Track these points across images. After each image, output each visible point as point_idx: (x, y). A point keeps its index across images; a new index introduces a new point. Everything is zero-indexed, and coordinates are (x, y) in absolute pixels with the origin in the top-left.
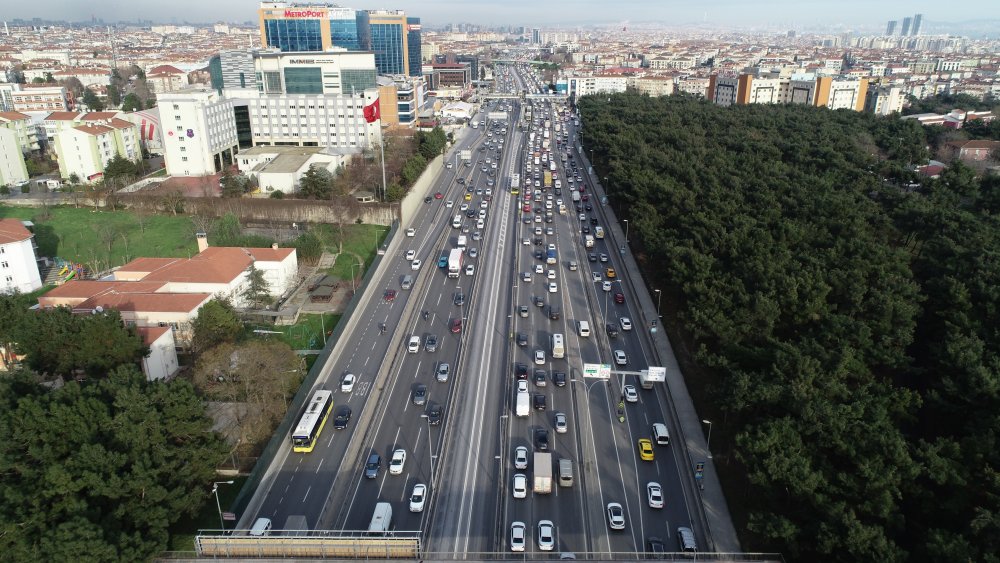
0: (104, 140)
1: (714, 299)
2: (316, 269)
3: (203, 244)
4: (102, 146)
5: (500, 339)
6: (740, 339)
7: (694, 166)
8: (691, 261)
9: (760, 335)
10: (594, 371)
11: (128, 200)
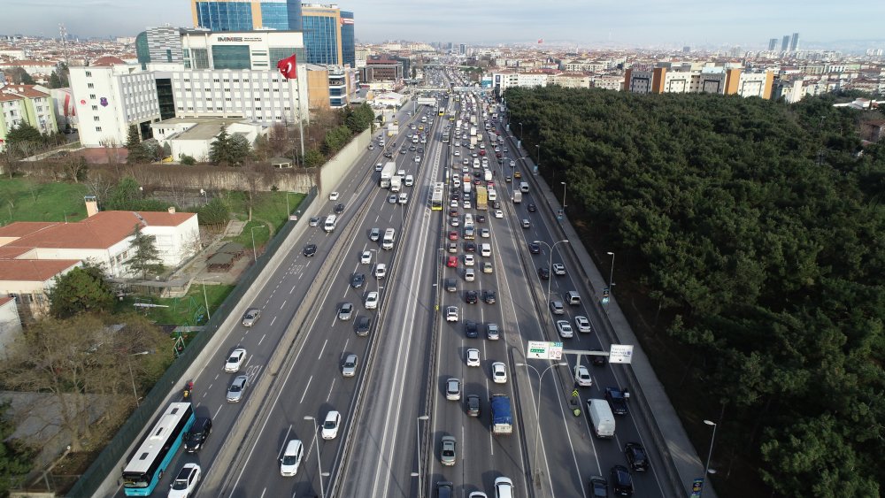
0: (12, 108)
1: (684, 261)
2: (220, 237)
3: (92, 208)
4: (8, 114)
5: (424, 314)
6: (719, 309)
7: (629, 134)
8: (645, 220)
9: (742, 304)
10: (542, 351)
11: (28, 169)
